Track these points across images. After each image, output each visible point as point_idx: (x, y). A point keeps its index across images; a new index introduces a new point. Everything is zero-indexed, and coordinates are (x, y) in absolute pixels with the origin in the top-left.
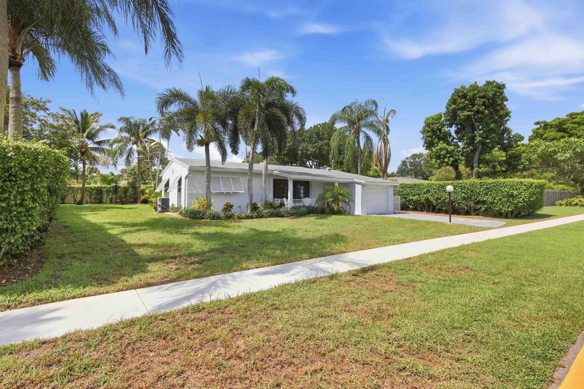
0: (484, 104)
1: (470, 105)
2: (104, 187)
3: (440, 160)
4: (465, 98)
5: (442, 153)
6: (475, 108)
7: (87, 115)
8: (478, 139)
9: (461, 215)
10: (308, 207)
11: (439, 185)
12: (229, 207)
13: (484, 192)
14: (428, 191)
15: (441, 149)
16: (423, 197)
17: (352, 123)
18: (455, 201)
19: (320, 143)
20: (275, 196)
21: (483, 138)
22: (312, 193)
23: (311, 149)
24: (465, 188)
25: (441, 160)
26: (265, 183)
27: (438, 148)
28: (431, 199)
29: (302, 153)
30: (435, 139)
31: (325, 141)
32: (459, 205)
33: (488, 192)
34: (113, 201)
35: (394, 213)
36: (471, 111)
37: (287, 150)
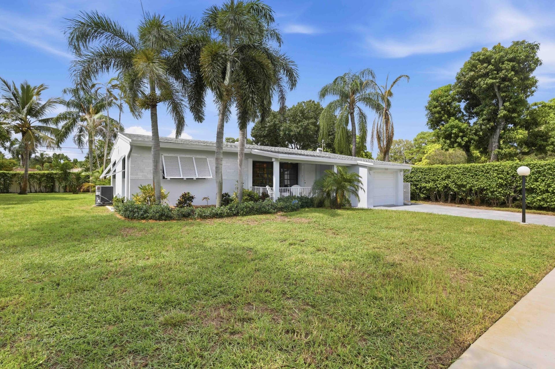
0: (513, 69)
1: (495, 71)
2: (56, 174)
3: (450, 140)
4: (489, 63)
5: (454, 131)
6: (501, 74)
7: (28, 87)
8: (502, 113)
9: (492, 207)
10: (301, 199)
11: (464, 168)
12: (187, 199)
13: (533, 177)
14: (448, 177)
15: (452, 127)
16: (440, 184)
17: (345, 96)
18: (487, 189)
19: (306, 122)
20: (255, 183)
21: (509, 111)
22: (301, 179)
23: (295, 129)
24: (503, 171)
25: (452, 140)
26: (241, 165)
27: (447, 125)
28: (452, 186)
29: (285, 133)
30: (443, 115)
31: (313, 120)
32: (492, 195)
33: (539, 177)
34: (68, 190)
35: (405, 204)
36: (495, 78)
37: (268, 130)
